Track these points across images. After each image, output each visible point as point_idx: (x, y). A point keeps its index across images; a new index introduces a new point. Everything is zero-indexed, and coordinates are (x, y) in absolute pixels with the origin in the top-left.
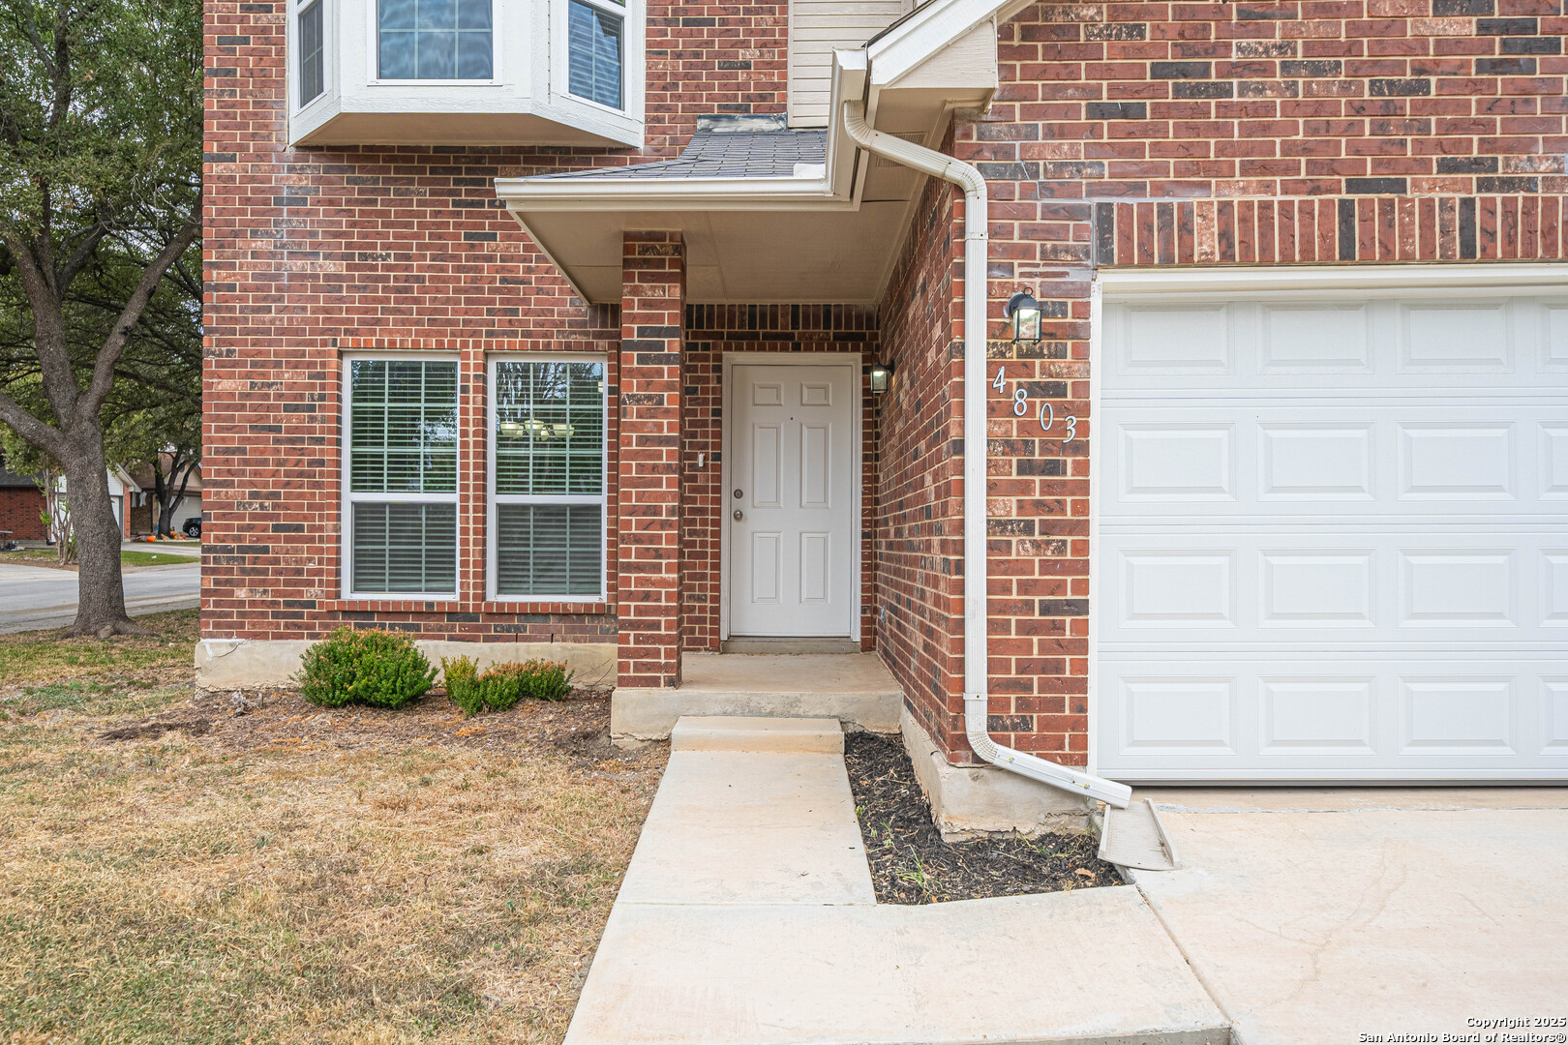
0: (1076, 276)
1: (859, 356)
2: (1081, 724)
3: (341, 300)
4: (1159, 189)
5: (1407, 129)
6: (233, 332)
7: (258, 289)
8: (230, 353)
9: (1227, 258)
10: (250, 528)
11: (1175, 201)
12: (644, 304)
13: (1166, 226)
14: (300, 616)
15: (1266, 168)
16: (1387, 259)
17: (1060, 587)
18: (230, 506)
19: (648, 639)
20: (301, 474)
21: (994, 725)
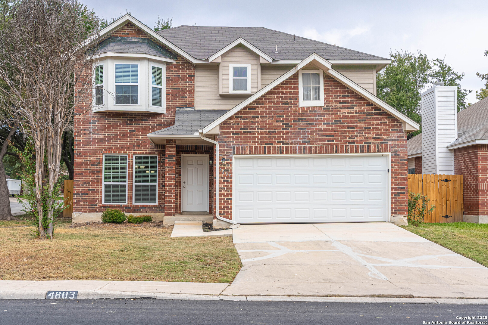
0: (231, 156)
1: (209, 155)
2: (231, 214)
3: (103, 143)
4: (241, 145)
5: (273, 137)
6: (81, 150)
7: (86, 141)
8: (80, 154)
9: (250, 154)
10: (84, 190)
11: (243, 146)
12: (169, 151)
13: (242, 150)
14: (94, 208)
15: (255, 142)
16: (270, 154)
17: (228, 196)
18: (80, 185)
19: (170, 208)
20: (95, 179)
21: (220, 215)
